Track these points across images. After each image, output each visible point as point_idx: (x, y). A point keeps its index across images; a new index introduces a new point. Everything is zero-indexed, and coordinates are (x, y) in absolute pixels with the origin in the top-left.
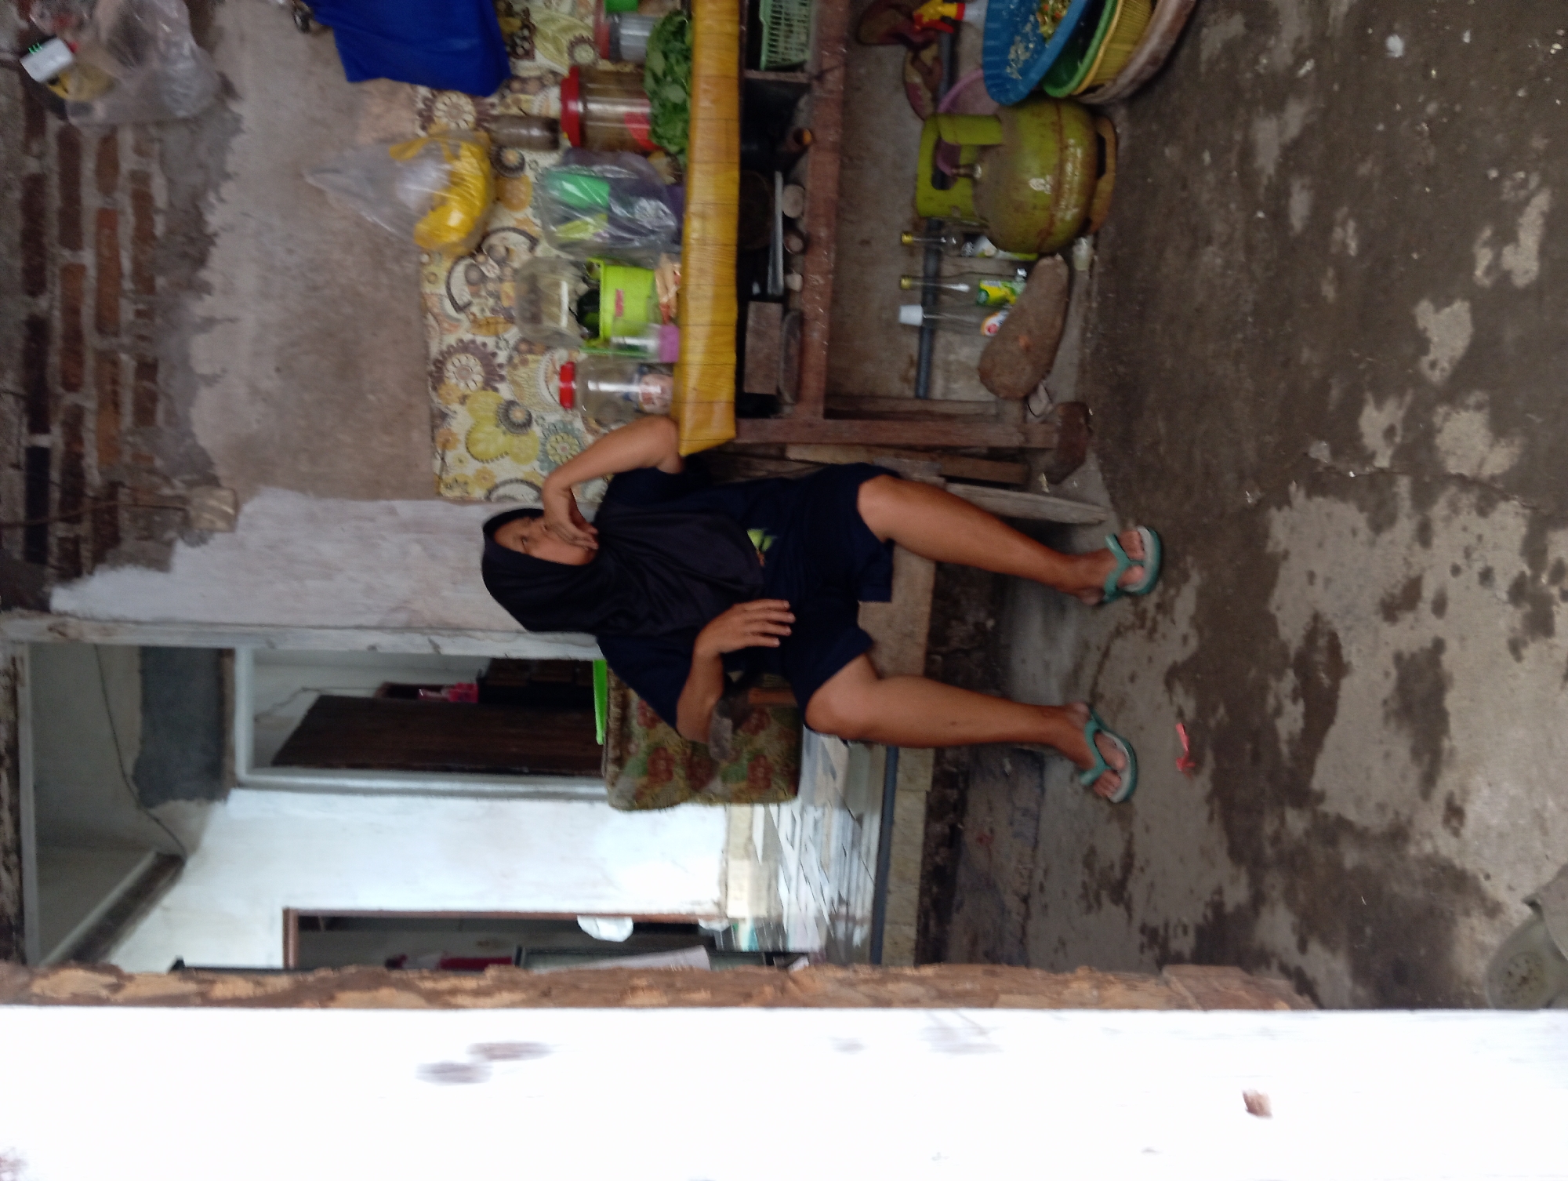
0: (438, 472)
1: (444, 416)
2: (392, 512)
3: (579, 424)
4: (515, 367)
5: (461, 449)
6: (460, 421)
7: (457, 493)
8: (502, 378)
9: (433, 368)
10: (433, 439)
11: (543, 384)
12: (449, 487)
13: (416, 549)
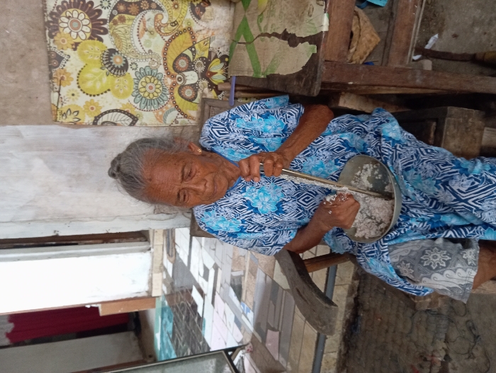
0: (56, 104)
1: (60, 59)
2: (18, 135)
3: (161, 70)
4: (115, 23)
5: (74, 85)
6: (73, 63)
7: (70, 119)
8: (106, 32)
9: (50, 19)
10: (51, 77)
11: (136, 38)
12: (64, 114)
13: (38, 163)
